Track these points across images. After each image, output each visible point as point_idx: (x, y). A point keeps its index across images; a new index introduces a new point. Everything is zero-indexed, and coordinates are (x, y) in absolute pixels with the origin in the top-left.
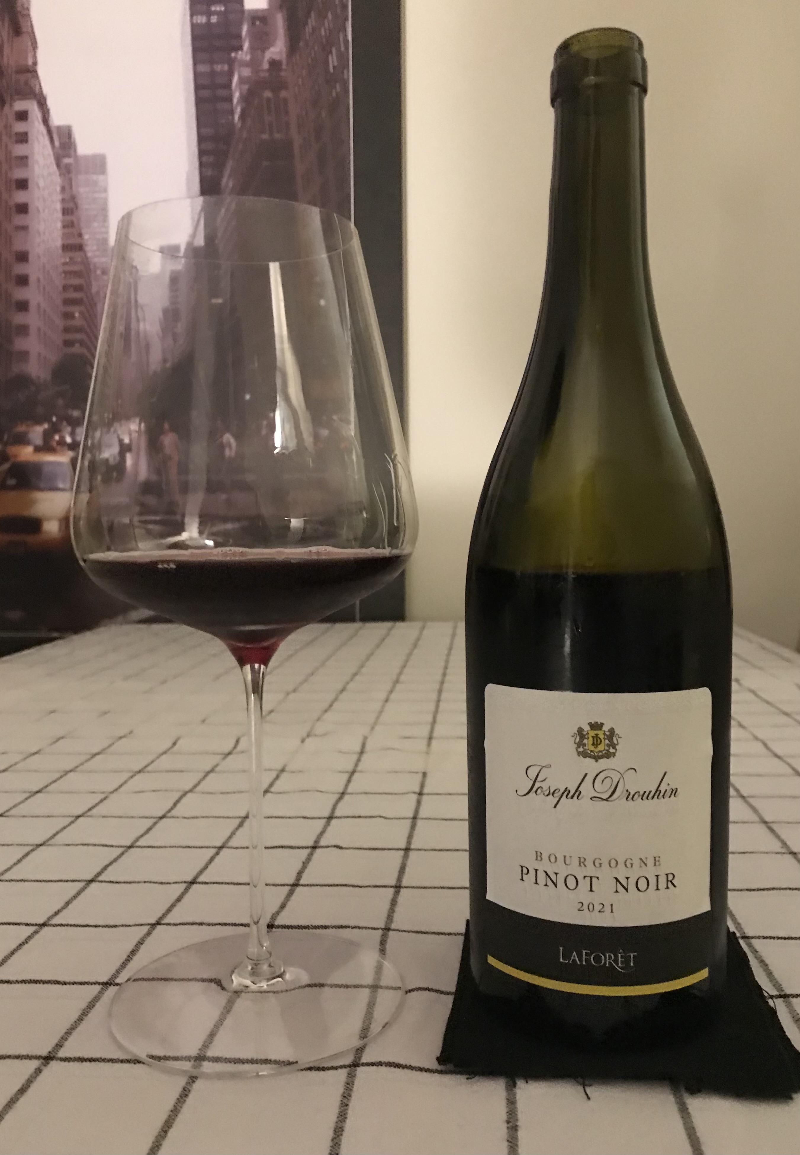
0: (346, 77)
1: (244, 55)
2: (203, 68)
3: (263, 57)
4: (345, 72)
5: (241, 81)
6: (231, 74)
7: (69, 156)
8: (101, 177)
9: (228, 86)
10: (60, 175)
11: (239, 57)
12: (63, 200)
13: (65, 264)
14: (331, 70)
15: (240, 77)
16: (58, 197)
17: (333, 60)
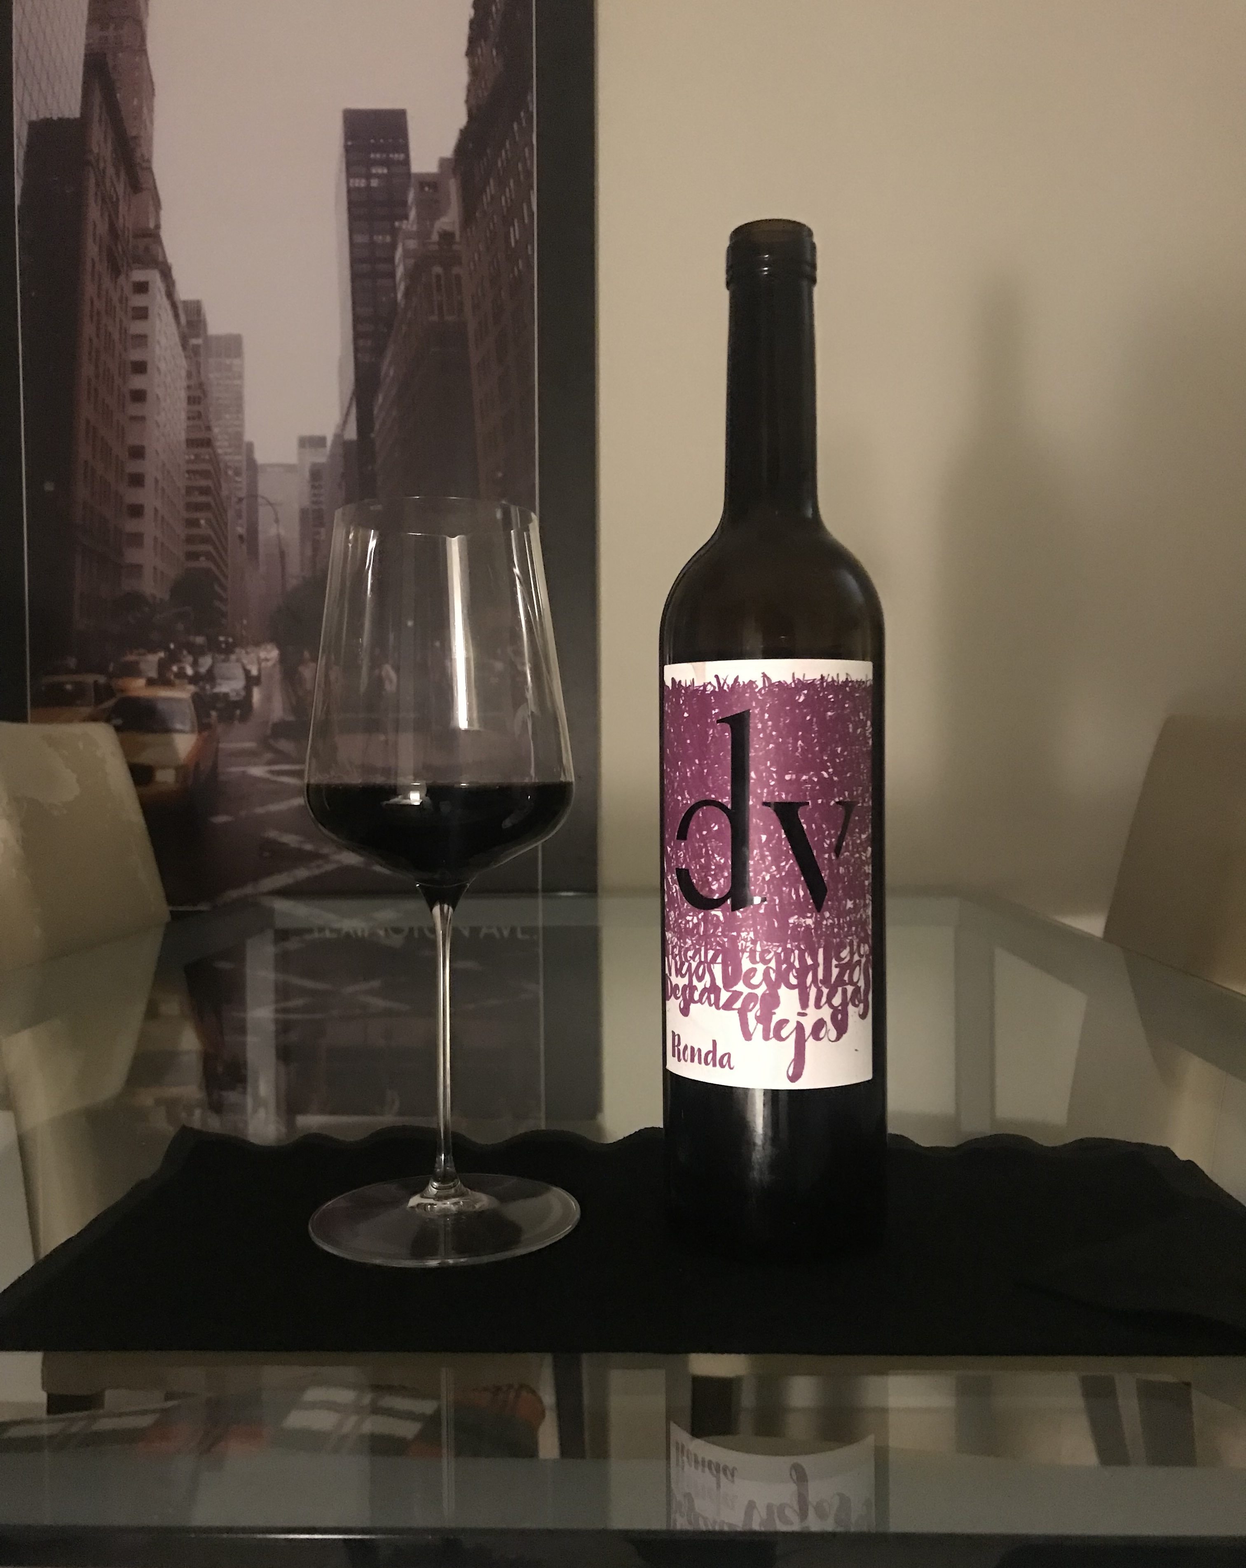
0: (530, 252)
1: (410, 224)
2: (360, 239)
3: (432, 226)
4: (529, 247)
5: (407, 254)
6: (393, 246)
7: (197, 336)
8: (236, 361)
9: (391, 260)
10: (186, 357)
11: (404, 227)
12: (189, 387)
13: (189, 462)
14: (513, 244)
15: (404, 250)
16: (182, 383)
17: (515, 233)
